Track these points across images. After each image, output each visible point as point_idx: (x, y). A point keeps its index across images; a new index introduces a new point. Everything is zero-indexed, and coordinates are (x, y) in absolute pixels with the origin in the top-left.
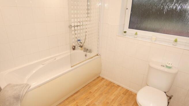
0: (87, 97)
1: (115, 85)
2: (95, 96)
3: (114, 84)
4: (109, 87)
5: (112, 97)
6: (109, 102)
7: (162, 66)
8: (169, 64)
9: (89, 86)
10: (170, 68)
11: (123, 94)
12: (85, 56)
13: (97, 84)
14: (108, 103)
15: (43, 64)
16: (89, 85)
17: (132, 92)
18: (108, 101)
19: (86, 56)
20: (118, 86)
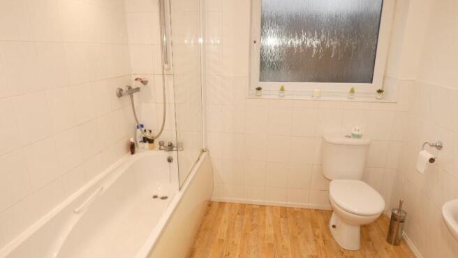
0: (222, 253)
1: (254, 206)
2: (236, 245)
3: (252, 205)
4: (247, 216)
5: (270, 231)
6: (272, 243)
7: (346, 136)
8: (358, 130)
9: (206, 229)
10: (359, 137)
11: (282, 217)
12: (168, 163)
13: (220, 219)
14: (271, 245)
15: (78, 212)
16: (203, 227)
17: (293, 208)
18: (269, 242)
19: (170, 160)
20: (261, 206)
